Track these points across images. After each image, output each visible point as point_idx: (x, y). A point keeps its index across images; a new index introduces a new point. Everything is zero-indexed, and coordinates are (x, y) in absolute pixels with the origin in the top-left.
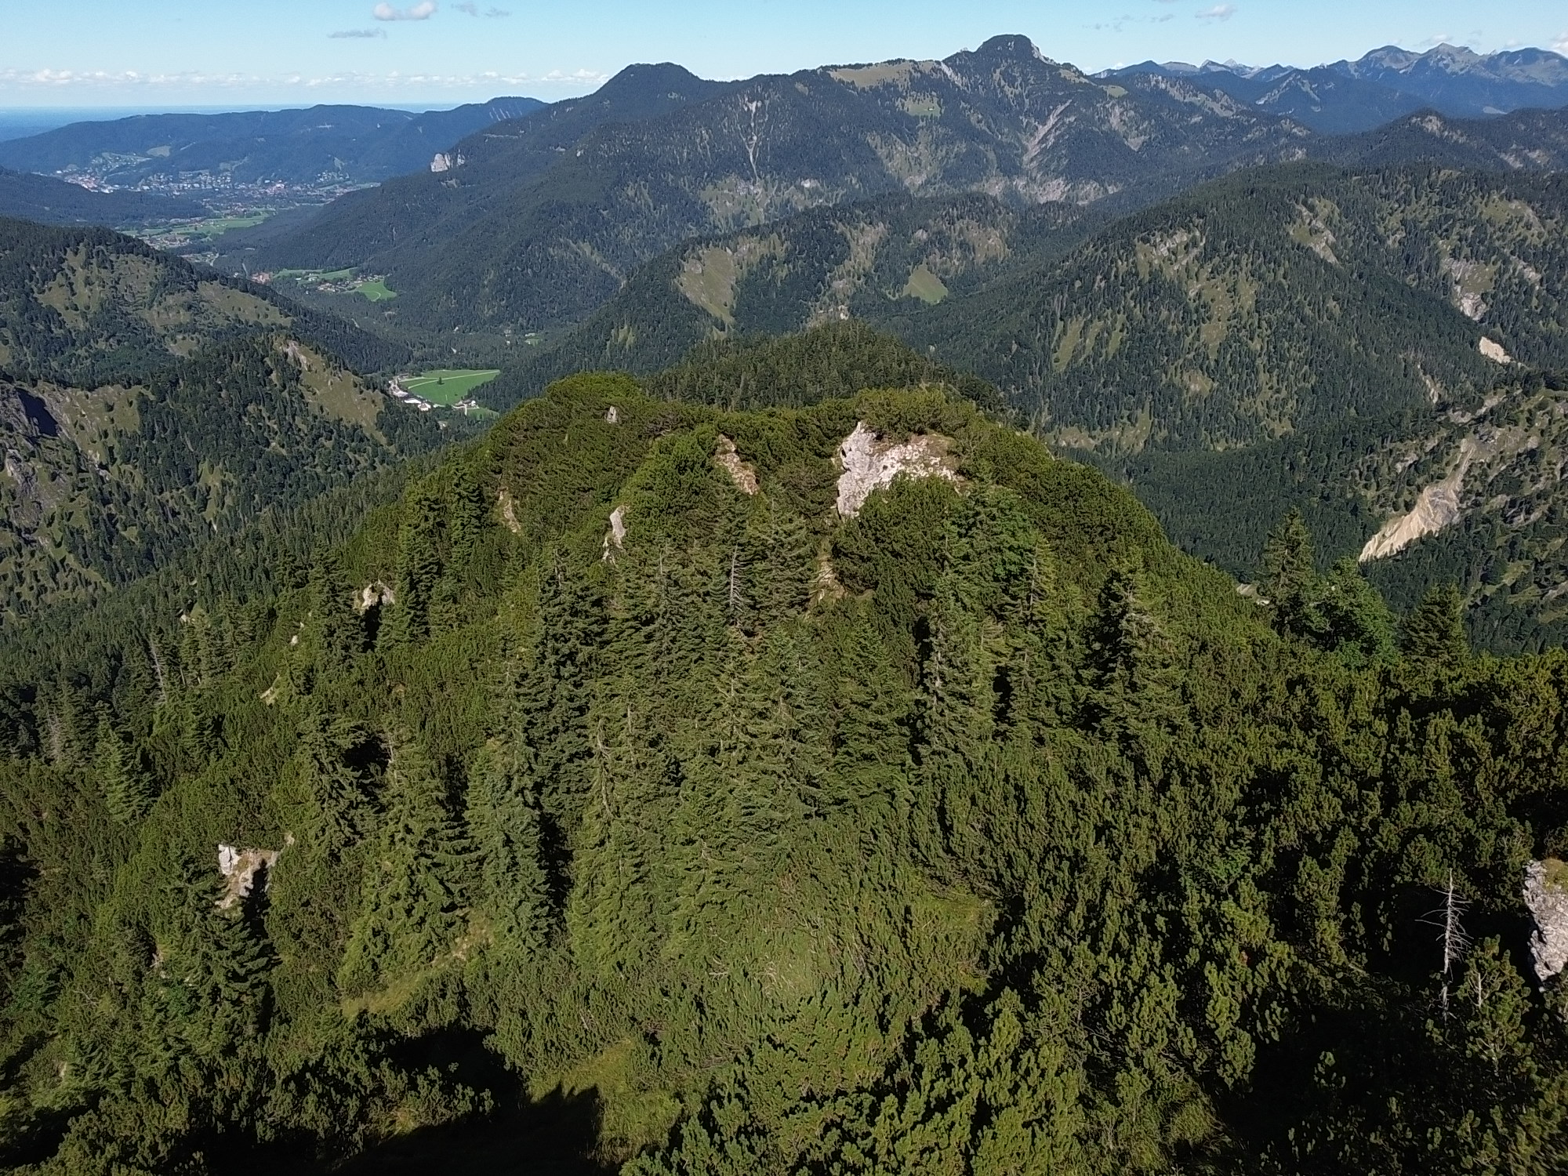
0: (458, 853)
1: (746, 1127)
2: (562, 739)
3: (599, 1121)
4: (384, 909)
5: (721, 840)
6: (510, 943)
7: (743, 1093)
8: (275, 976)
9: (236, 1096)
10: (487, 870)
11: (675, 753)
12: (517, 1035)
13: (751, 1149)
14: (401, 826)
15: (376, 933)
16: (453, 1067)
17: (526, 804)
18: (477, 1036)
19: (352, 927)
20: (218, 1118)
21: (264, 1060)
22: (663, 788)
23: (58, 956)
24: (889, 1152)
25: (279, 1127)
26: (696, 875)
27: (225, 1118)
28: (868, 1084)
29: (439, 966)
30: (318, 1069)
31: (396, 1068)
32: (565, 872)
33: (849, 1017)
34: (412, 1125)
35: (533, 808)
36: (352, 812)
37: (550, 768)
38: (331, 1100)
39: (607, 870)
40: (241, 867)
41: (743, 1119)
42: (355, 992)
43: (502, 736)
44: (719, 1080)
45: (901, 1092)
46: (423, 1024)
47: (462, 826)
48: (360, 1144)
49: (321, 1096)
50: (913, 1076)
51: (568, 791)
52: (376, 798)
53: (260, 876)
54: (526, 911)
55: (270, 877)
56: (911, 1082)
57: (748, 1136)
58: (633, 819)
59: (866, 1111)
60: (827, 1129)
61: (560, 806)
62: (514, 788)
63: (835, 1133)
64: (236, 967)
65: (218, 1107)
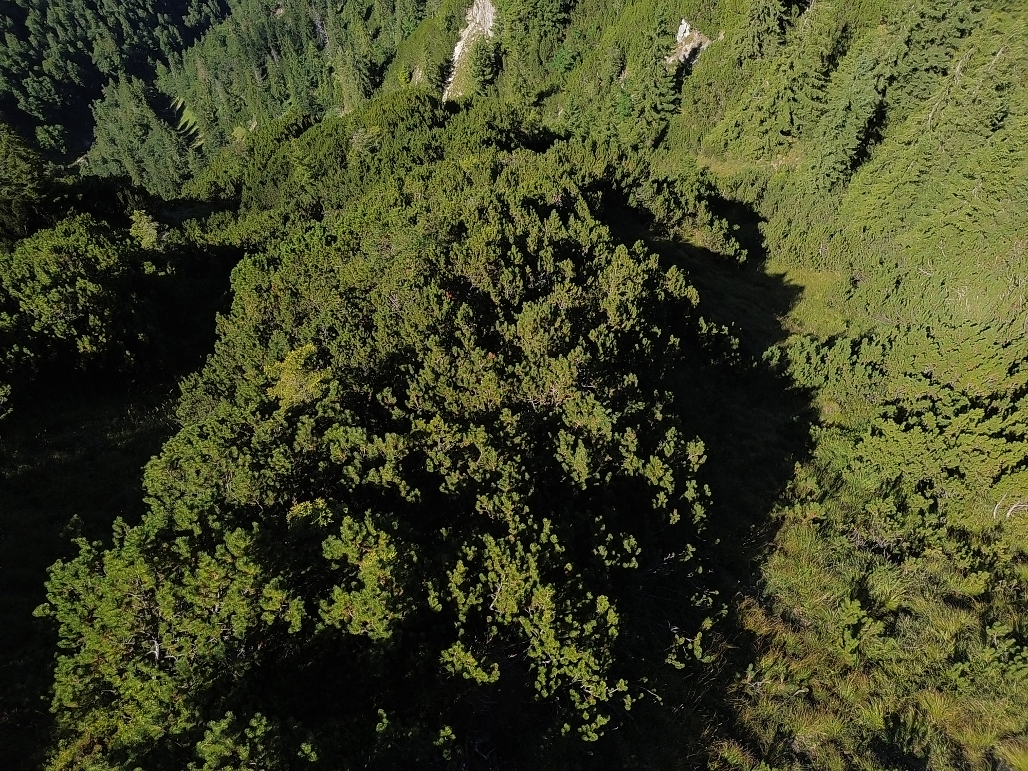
0: (813, 99)
1: (876, 364)
2: (933, 50)
3: (794, 305)
4: (750, 112)
5: (996, 188)
6: (809, 176)
7: (888, 346)
8: (674, 120)
9: (628, 175)
10: (824, 120)
11: (1011, 104)
12: (779, 232)
13: (870, 376)
14: (789, 61)
15: (737, 125)
16: (736, 227)
17: (876, 87)
18: (757, 218)
19: (726, 114)
20: (616, 180)
21: (649, 164)
22: (980, 127)
23: (580, 47)
24: (953, 435)
25: (640, 203)
26: (958, 201)
27: (619, 183)
28: (972, 395)
29: (759, 166)
30: (671, 184)
31: (709, 208)
32: (870, 149)
33: (992, 352)
34: (700, 244)
35: (879, 93)
36: (766, 35)
37: (910, 68)
38: (669, 205)
39: (900, 164)
40: (688, 40)
41: (877, 359)
42: (708, 154)
43: (892, 27)
44: (878, 330)
45: (990, 413)
46: (733, 194)
47: (826, 81)
48: (672, 236)
49: (666, 200)
50: (1007, 410)
51: (910, 94)
52: (784, 33)
53: (694, 52)
54: (830, 161)
55: (699, 56)
56: (1002, 412)
57: (874, 369)
58: (942, 138)
59: (958, 406)
60: (925, 398)
61: (898, 101)
62: (875, 72)
63: (928, 403)
64: (658, 103)
65: (618, 176)
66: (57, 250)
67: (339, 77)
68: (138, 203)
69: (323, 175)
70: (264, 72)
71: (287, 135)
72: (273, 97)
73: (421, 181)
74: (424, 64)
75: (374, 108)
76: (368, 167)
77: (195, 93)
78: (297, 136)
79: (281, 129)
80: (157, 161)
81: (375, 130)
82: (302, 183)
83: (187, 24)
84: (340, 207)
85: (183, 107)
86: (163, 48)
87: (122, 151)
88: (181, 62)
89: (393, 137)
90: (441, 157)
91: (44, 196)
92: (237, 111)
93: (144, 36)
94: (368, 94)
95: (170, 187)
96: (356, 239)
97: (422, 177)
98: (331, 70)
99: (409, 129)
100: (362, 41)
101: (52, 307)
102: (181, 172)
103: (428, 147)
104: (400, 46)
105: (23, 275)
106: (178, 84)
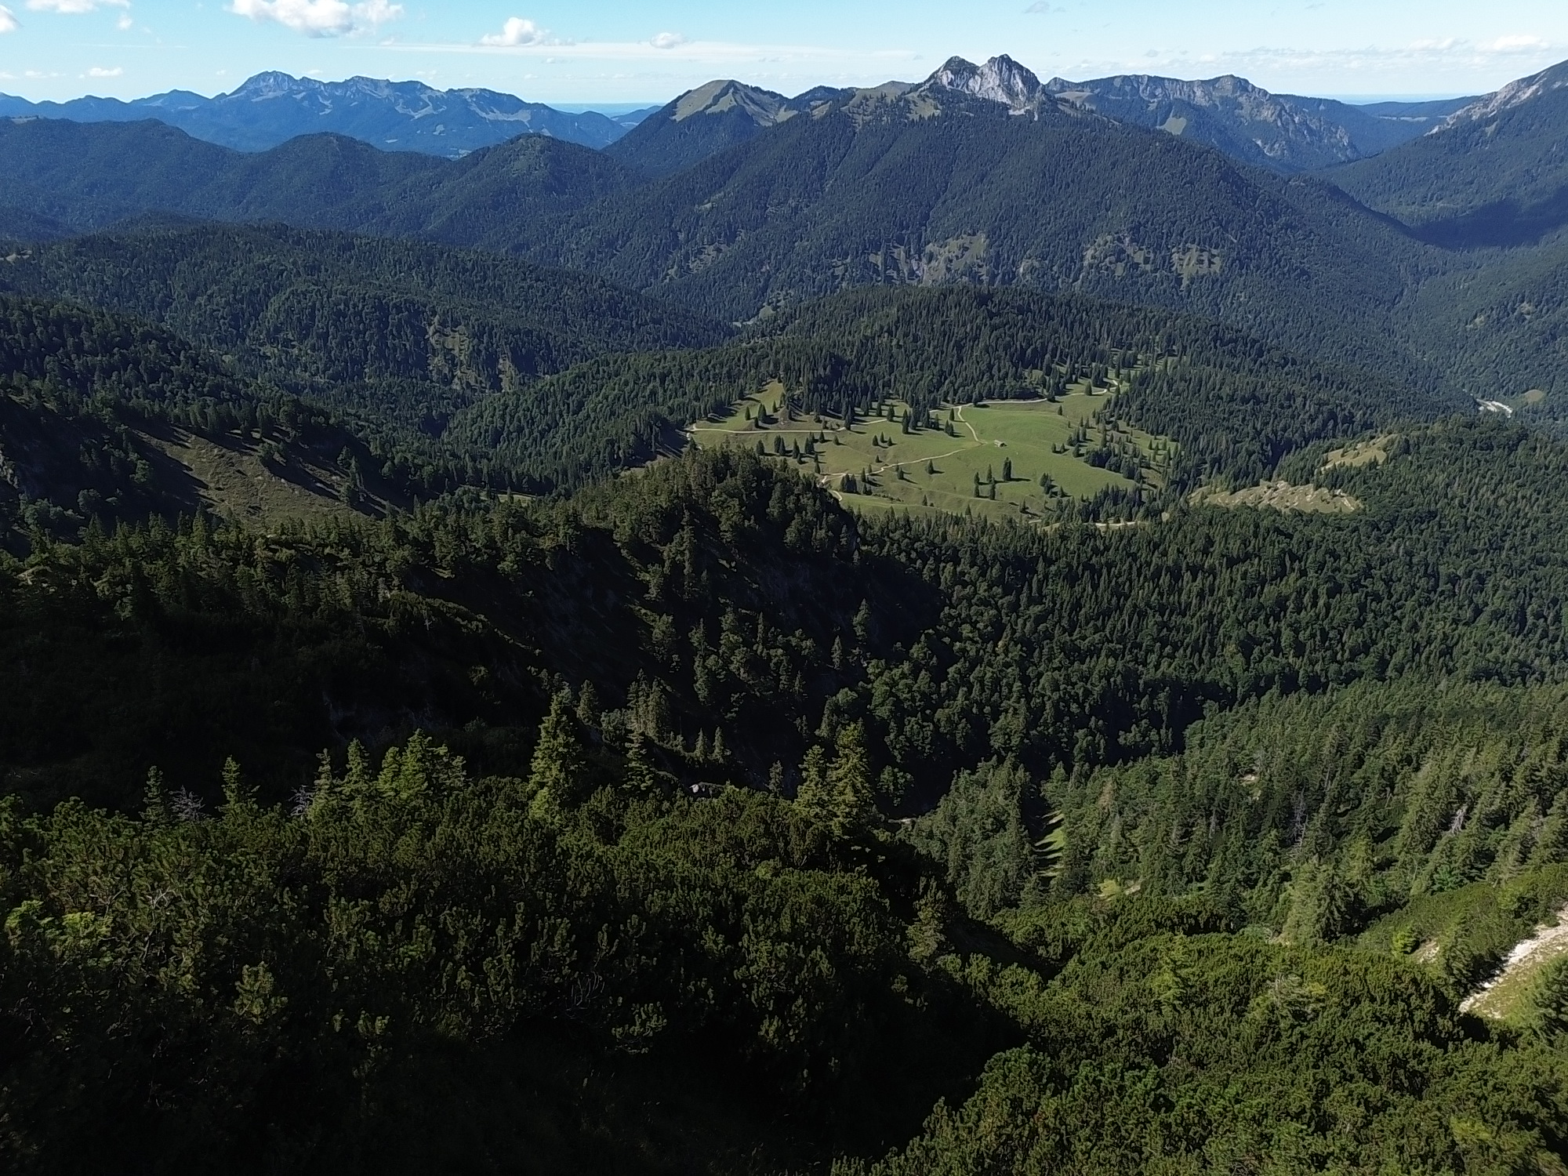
66: (819, 901)
67: (1294, 892)
68: (936, 901)
69: (1198, 1005)
70: (1187, 835)
71: (1174, 924)
72: (1181, 869)
73: (1362, 1108)
74: (1448, 942)
75: (1331, 959)
76: (1279, 1035)
77: (1081, 817)
78: (1188, 933)
79: (1170, 913)
80: (987, 867)
81: (1319, 989)
82: (1161, 998)
83: (1121, 740)
84: (1200, 1064)
85: (1058, 824)
86: (1075, 752)
87: (956, 835)
88: (1087, 777)
89: (1344, 1016)
90: (1417, 1093)
91: (846, 837)
92: (1123, 862)
93: (1062, 732)
94: (1328, 934)
95: (983, 904)
96: (1204, 1128)
97: (1367, 1103)
98: (1286, 877)
99: (1378, 1020)
100: (1358, 865)
101: (770, 962)
102: (1007, 894)
103: (1398, 1063)
104: (1419, 898)
105: (769, 908)
106: (1068, 798)
